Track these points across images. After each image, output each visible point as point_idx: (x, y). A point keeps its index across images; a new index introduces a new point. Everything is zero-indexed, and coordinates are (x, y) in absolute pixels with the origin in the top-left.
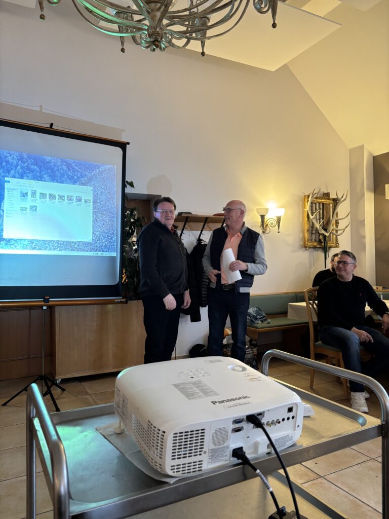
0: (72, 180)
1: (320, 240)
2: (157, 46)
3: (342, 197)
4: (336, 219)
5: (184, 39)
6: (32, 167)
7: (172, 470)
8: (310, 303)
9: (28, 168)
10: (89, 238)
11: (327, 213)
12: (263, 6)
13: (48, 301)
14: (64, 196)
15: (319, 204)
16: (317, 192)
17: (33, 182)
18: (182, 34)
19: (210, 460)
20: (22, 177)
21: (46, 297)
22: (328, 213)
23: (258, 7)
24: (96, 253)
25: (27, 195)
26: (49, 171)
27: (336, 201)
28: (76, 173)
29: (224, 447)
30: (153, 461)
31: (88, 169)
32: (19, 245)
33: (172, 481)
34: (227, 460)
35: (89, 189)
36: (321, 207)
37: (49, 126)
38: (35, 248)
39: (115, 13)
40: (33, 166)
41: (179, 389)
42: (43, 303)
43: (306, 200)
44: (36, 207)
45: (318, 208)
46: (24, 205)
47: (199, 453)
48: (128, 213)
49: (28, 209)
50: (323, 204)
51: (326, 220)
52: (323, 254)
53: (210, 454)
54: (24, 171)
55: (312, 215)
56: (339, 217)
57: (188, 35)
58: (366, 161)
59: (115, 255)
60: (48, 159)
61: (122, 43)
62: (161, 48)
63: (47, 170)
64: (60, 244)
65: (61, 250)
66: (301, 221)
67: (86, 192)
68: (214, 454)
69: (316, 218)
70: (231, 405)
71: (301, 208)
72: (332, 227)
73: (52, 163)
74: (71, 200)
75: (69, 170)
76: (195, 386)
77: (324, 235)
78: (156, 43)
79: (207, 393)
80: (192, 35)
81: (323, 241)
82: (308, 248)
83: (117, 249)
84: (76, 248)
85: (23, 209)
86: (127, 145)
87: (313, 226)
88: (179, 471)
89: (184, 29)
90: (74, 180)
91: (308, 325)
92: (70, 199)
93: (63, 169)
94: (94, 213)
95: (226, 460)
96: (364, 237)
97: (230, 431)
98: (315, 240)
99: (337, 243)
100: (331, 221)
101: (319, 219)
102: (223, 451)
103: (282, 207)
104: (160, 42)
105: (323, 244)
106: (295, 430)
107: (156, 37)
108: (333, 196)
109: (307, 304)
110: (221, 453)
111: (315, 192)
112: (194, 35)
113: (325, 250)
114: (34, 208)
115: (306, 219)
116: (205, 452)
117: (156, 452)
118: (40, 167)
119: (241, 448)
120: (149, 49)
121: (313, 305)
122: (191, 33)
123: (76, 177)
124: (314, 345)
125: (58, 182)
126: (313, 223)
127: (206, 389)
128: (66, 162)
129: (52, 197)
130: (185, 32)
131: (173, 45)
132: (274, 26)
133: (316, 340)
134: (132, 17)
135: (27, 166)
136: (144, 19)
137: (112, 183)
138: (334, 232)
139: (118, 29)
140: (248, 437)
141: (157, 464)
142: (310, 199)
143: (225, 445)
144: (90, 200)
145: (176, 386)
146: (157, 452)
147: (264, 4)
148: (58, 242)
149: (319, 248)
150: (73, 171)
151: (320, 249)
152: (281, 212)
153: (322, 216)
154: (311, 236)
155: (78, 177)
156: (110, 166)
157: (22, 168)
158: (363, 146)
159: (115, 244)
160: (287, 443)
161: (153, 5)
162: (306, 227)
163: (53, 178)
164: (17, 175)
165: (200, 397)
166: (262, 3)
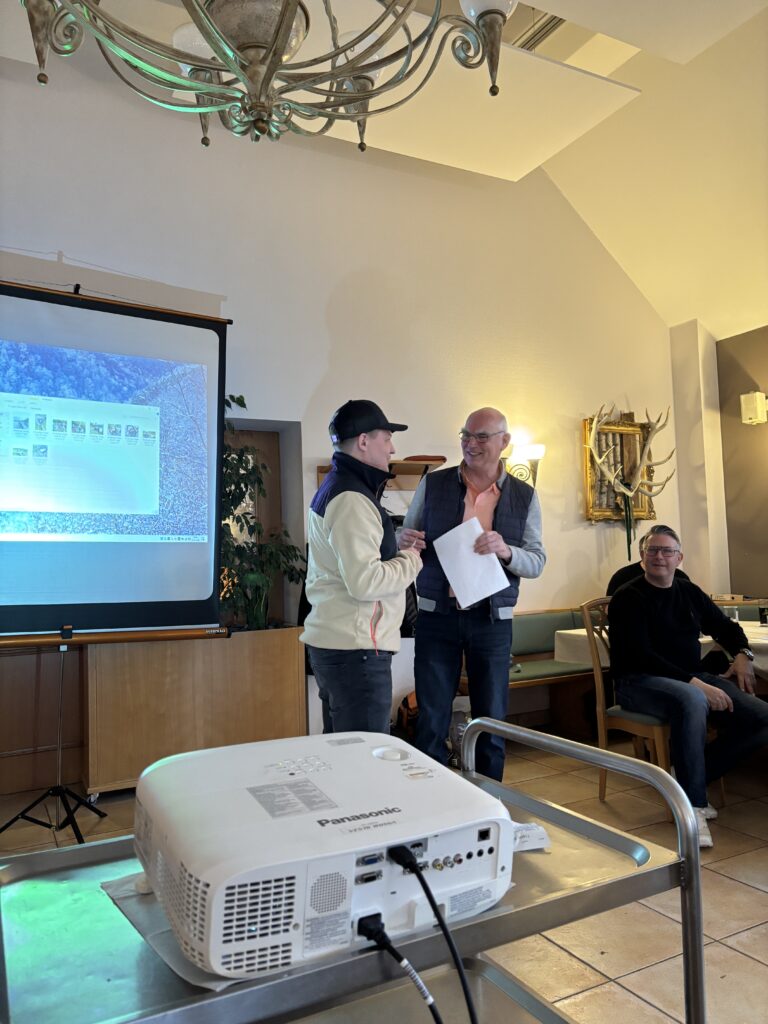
0: (119, 395)
1: (617, 505)
2: (263, 131)
3: (658, 421)
4: (649, 463)
5: (321, 118)
6: (38, 369)
7: (224, 963)
8: (596, 631)
9: (30, 372)
10: (152, 508)
11: (629, 452)
12: (471, 53)
13: (71, 635)
14: (102, 426)
15: (614, 435)
16: (608, 411)
17: (40, 399)
18: (316, 110)
19: (308, 943)
20: (16, 389)
21: (65, 627)
22: (632, 452)
23: (462, 55)
24: (167, 536)
25: (27, 426)
26: (72, 377)
27: (647, 429)
28: (126, 379)
29: (339, 915)
30: (189, 948)
31: (150, 371)
32: (12, 524)
33: (219, 987)
34: (346, 942)
35: (152, 411)
36: (618, 441)
37: (72, 291)
38: (42, 530)
39: (189, 70)
40: (39, 367)
41: (258, 798)
42: (60, 639)
43: (588, 428)
44: (45, 447)
45: (611, 443)
46: (21, 443)
47: (282, 928)
48: (233, 459)
49: (30, 453)
50: (621, 435)
51: (627, 466)
52: (625, 534)
53: (308, 930)
54: (21, 378)
55: (600, 457)
56: (655, 460)
57: (330, 110)
58: (703, 350)
59: (206, 541)
60: (70, 353)
61: (205, 128)
62: (270, 134)
63: (68, 376)
64: (95, 520)
65: (95, 532)
66: (579, 468)
67: (146, 417)
68: (317, 930)
69: (608, 462)
70: (357, 827)
71: (578, 444)
72: (640, 479)
73: (79, 362)
74: (117, 434)
75: (113, 374)
76: (294, 792)
77: (624, 495)
78: (261, 124)
79: (314, 803)
80: (336, 110)
81: (622, 507)
82: (593, 522)
83: (209, 530)
84: (127, 528)
85: (20, 452)
86: (228, 326)
87: (602, 478)
88: (241, 967)
89: (322, 99)
90: (123, 395)
91: (593, 675)
92: (115, 432)
93: (99, 373)
94: (163, 458)
95: (345, 940)
96: (705, 499)
97: (351, 880)
98: (608, 506)
99: (651, 510)
100: (639, 469)
101: (615, 465)
102: (337, 922)
103: (540, 442)
104: (267, 122)
105: (624, 513)
106: (495, 877)
107: (259, 113)
108: (640, 419)
109: (588, 631)
110: (332, 927)
111: (603, 412)
112: (342, 110)
113: (629, 524)
114: (42, 450)
115: (589, 465)
116: (296, 926)
117: (192, 928)
118: (54, 370)
119: (378, 916)
120: (249, 135)
121: (600, 634)
122: (336, 105)
123: (125, 388)
124: (605, 713)
125: (89, 398)
126: (602, 473)
127: (315, 796)
128: (105, 359)
129: (77, 427)
130: (322, 106)
131: (297, 129)
132: (494, 91)
133: (609, 703)
134: (219, 77)
135: (28, 367)
136: (236, 81)
137: (198, 399)
138: (645, 489)
139: (195, 101)
140: (394, 893)
141: (196, 954)
142: (594, 425)
143: (341, 909)
144: (154, 433)
145: (253, 791)
146: (195, 929)
147: (472, 48)
148: (90, 516)
149: (616, 521)
150: (121, 377)
151: (619, 524)
152: (538, 452)
153: (619, 460)
154: (600, 499)
155: (130, 388)
156: (193, 366)
157: (18, 371)
158: (696, 320)
159: (205, 518)
160: (479, 904)
161: (252, 53)
162: (589, 480)
163: (81, 391)
164: (7, 386)
165: (299, 811)
166: (469, 48)
